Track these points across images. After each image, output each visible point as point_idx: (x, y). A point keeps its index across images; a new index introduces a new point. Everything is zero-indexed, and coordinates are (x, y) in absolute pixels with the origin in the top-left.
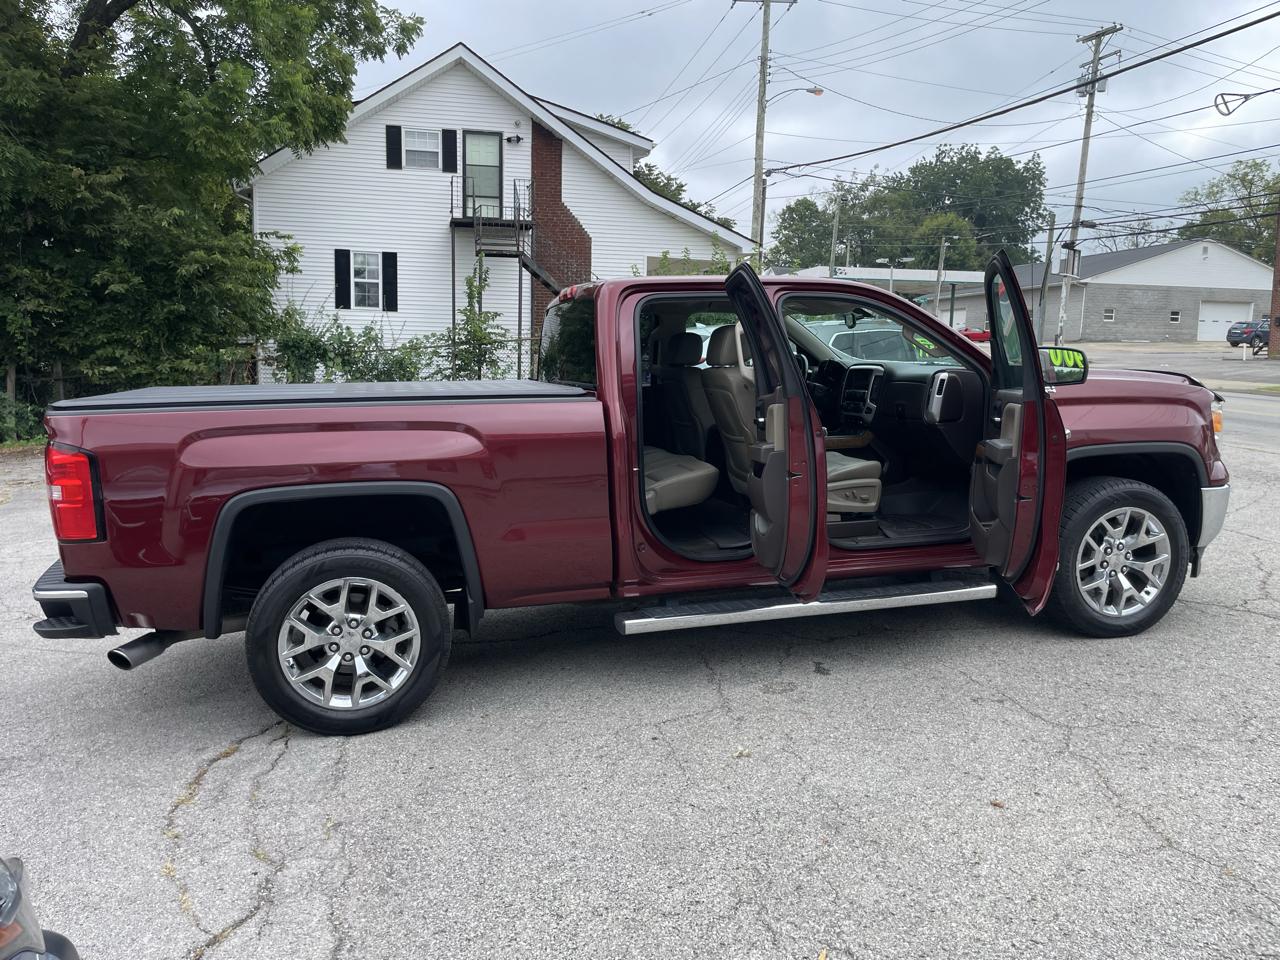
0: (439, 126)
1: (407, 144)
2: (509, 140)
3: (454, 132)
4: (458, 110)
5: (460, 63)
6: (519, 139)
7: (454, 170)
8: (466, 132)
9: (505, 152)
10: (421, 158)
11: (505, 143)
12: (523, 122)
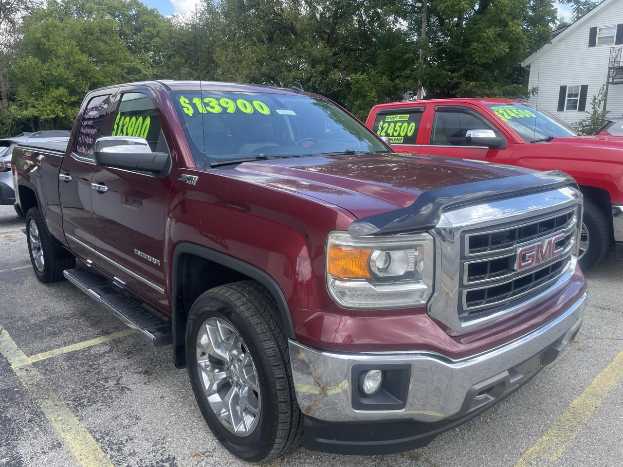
0: (615, 24)
1: (599, 34)
7: (621, 43)
10: (606, 40)
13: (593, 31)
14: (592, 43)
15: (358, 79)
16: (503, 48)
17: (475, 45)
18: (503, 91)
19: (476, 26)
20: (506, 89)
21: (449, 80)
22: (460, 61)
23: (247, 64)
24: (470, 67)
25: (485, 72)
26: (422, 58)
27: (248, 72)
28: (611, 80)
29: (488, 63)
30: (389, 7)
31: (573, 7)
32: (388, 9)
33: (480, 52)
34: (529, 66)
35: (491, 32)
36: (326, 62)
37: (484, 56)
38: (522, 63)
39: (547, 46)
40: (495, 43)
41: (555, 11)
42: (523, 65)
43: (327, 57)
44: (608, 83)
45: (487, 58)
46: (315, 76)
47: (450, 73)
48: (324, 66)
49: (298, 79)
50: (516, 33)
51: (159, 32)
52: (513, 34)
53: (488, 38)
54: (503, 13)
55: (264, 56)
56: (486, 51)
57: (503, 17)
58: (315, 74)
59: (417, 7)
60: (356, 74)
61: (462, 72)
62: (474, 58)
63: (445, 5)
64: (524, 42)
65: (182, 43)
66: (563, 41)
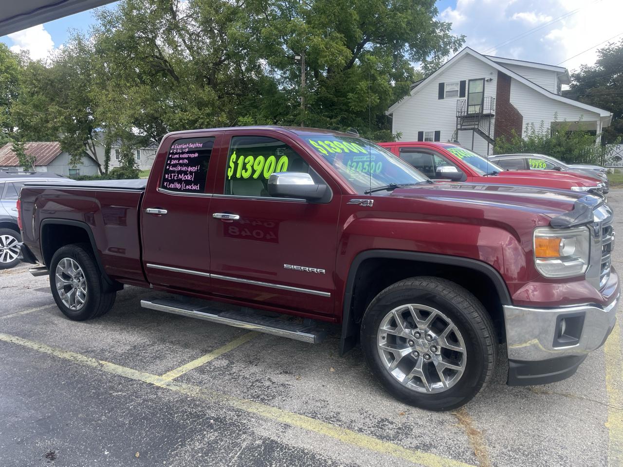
0: (458, 80)
1: (446, 89)
2: (487, 81)
3: (465, 81)
4: (467, 73)
5: (468, 55)
6: (491, 80)
7: (464, 96)
8: (470, 81)
9: (485, 86)
10: (452, 94)
11: (486, 82)
12: (493, 72)
13: (442, 86)
14: (441, 96)
15: (246, 121)
16: (375, 99)
17: (350, 95)
18: (375, 135)
19: (350, 79)
20: (377, 134)
21: (328, 126)
22: (336, 109)
23: (130, 104)
24: (345, 114)
25: (357, 119)
26: (303, 105)
27: (132, 112)
28: (459, 127)
29: (362, 111)
30: (274, 58)
31: (422, 65)
32: (273, 60)
33: (354, 101)
34: (391, 115)
35: (363, 85)
36: (213, 105)
37: (359, 105)
38: (386, 112)
39: (406, 98)
40: (367, 94)
41: (412, 68)
42: (387, 113)
43: (213, 100)
44: (457, 129)
45: (361, 107)
46: (202, 118)
47: (328, 119)
48: (211, 108)
49: (184, 120)
50: (384, 87)
51: (8, 68)
52: (382, 88)
53: (362, 90)
54: (372, 69)
55: (148, 97)
56: (361, 101)
57: (372, 73)
58: (202, 116)
59: (296, 59)
60: (244, 117)
61: (339, 118)
62: (351, 107)
63: (325, 59)
64: (390, 94)
65: (49, 80)
66: (418, 94)
